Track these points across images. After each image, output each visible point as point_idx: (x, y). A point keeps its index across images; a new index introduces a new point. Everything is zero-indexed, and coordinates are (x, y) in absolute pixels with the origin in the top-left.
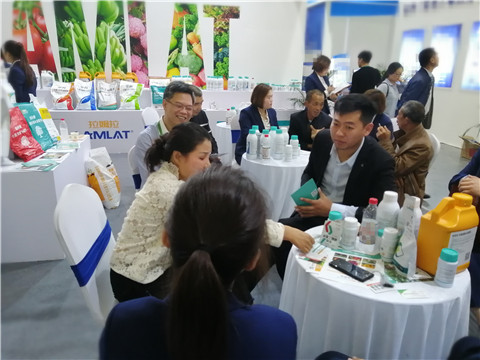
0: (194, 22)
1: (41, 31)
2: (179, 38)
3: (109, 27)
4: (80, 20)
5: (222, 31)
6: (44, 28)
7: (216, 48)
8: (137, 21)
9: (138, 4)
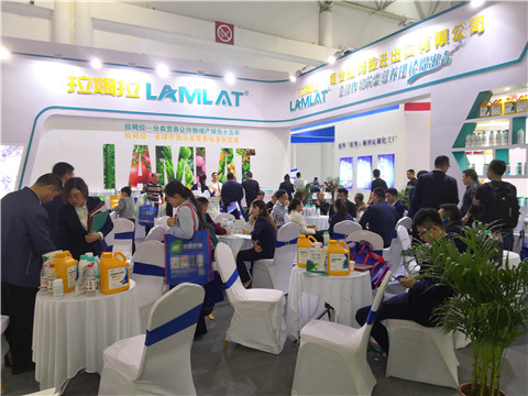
0: (231, 158)
1: (147, 165)
2: (223, 167)
3: (185, 162)
4: (169, 158)
5: (246, 162)
6: (149, 163)
7: (243, 172)
8: (200, 158)
9: (202, 149)
